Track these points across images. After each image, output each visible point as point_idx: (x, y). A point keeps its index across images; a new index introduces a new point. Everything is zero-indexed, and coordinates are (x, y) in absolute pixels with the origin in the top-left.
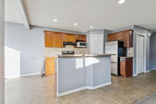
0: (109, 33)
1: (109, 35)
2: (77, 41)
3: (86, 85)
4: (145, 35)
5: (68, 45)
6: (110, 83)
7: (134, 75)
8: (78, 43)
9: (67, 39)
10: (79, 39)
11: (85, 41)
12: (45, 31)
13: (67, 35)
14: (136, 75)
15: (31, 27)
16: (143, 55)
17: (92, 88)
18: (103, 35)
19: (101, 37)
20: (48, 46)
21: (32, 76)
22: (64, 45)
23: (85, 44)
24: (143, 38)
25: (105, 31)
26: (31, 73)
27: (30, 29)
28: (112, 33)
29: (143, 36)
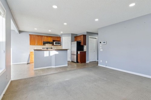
0: (75, 36)
1: (75, 37)
2: (54, 41)
3: (51, 66)
4: (97, 37)
5: (47, 43)
6: (67, 65)
7: (87, 62)
8: (54, 42)
9: (46, 40)
10: (55, 40)
11: (60, 41)
12: (30, 35)
13: (46, 37)
14: (89, 62)
15: (20, 32)
16: (95, 50)
17: (54, 67)
18: (70, 37)
19: (69, 38)
20: (32, 44)
21: (20, 64)
22: (43, 44)
23: (59, 43)
24: (96, 39)
25: (72, 34)
26: (20, 62)
27: (20, 33)
28: (78, 35)
29: (96, 38)
